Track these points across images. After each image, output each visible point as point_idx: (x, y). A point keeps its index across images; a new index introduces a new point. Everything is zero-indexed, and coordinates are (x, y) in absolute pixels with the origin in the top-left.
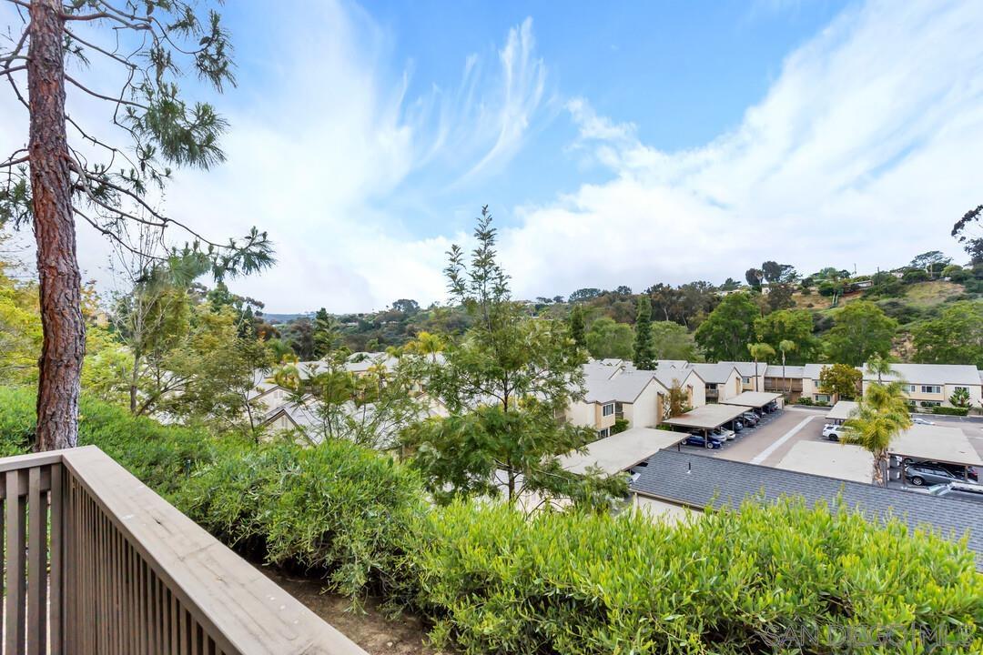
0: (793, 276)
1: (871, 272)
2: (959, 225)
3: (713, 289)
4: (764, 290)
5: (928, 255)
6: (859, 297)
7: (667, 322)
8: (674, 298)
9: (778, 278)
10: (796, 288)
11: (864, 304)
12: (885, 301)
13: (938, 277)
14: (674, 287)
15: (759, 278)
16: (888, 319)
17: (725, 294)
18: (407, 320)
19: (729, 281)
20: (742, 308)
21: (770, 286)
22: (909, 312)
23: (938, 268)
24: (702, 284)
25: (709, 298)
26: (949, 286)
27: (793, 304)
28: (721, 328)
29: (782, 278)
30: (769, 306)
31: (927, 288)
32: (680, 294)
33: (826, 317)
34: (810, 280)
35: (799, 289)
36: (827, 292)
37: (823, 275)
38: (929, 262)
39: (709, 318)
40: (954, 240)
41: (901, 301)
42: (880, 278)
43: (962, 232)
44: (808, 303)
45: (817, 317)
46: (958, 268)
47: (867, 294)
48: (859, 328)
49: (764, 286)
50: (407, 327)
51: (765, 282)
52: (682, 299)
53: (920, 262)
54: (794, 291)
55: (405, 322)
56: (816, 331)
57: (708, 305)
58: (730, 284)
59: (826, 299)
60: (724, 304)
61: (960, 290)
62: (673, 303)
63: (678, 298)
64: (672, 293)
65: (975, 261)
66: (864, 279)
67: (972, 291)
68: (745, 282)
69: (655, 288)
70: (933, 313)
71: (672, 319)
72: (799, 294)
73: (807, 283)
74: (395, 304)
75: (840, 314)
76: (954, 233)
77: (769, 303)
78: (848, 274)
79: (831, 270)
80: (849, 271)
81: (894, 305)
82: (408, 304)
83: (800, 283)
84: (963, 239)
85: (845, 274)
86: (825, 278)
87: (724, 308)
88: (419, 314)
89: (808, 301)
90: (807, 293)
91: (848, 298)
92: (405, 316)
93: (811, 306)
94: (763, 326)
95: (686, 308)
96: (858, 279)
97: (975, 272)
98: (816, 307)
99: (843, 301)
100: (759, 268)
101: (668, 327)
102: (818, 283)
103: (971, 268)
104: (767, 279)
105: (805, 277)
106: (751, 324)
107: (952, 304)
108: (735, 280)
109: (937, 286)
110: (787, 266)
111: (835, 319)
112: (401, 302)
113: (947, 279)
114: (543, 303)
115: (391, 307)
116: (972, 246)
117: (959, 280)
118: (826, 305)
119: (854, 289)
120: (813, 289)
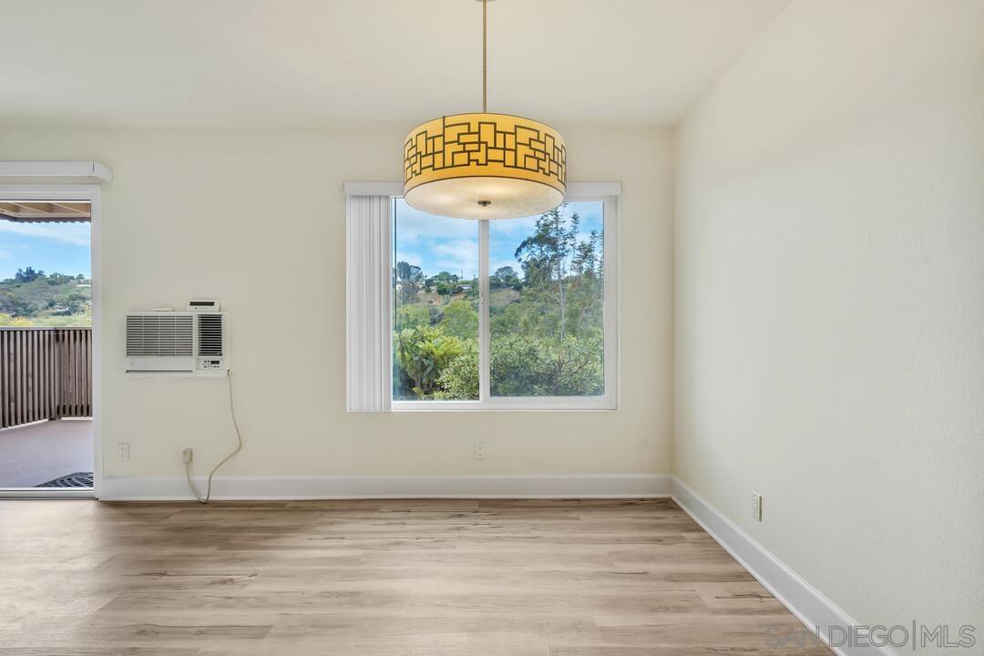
0: (420, 276)
1: (470, 278)
2: (519, 250)
5: (504, 269)
6: (462, 297)
9: (408, 277)
10: (421, 286)
11: (465, 302)
13: (507, 286)
21: (403, 284)
23: (509, 279)
26: (512, 292)
29: (412, 278)
31: (501, 293)
33: (441, 312)
34: (431, 280)
35: (424, 287)
36: (442, 292)
37: (439, 277)
38: (506, 273)
40: (516, 260)
42: (475, 283)
43: (521, 256)
44: (429, 300)
45: (435, 312)
46: (518, 280)
47: (467, 295)
48: (459, 321)
49: (399, 284)
53: (499, 274)
54: (419, 289)
56: (434, 322)
59: (441, 297)
61: (517, 295)
65: (527, 276)
66: (467, 283)
67: (524, 297)
70: (502, 311)
72: (423, 292)
73: (429, 283)
75: (450, 310)
76: (516, 255)
77: (401, 299)
78: (457, 278)
79: (446, 274)
80: (459, 275)
83: (424, 283)
84: (520, 259)
85: (455, 278)
86: (442, 280)
89: (429, 298)
90: (429, 291)
91: (457, 297)
93: (431, 302)
96: (463, 283)
97: (526, 284)
98: (435, 303)
99: (452, 299)
102: (437, 284)
103: (524, 281)
104: (400, 278)
105: (429, 277)
107: (512, 305)
109: (506, 292)
110: (416, 267)
111: (446, 314)
113: (512, 287)
116: (525, 265)
117: (518, 288)
118: (442, 302)
119: (460, 291)
120: (433, 288)
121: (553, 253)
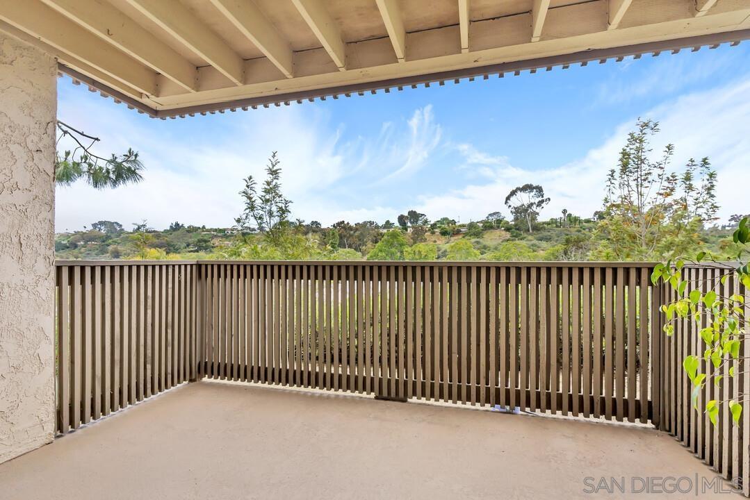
0: (426, 222)
1: (467, 222)
2: (508, 198)
3: (377, 227)
4: (409, 229)
5: (494, 214)
6: (460, 237)
7: (347, 250)
8: (352, 232)
9: (417, 222)
10: (427, 229)
11: (464, 241)
12: (473, 240)
13: (498, 227)
14: (352, 224)
15: (406, 221)
16: (475, 251)
17: (385, 231)
18: (110, 241)
19: (388, 222)
20: (398, 241)
21: (413, 227)
22: (485, 247)
23: (499, 221)
24: (371, 223)
25: (375, 234)
26: (504, 233)
27: (425, 240)
28: (384, 254)
29: (420, 223)
30: (412, 240)
31: (494, 233)
32: (356, 230)
33: (443, 249)
34: (435, 224)
35: (429, 230)
36: (444, 233)
37: (441, 222)
38: (494, 218)
39: (376, 247)
40: (506, 207)
41: (481, 240)
42: (472, 225)
43: (510, 203)
44: (434, 239)
45: (439, 249)
46: (507, 223)
47: (466, 234)
49: (410, 227)
50: (110, 248)
51: (409, 224)
52: (357, 233)
53: (490, 218)
54: (426, 231)
55: (106, 243)
57: (374, 239)
58: (388, 225)
59: (443, 238)
60: (385, 237)
61: (508, 235)
62: (351, 236)
63: (354, 232)
64: (351, 228)
65: (516, 219)
66: (463, 226)
67: (514, 236)
68: (397, 224)
69: (339, 224)
71: (350, 246)
72: (429, 233)
73: (434, 226)
74: (95, 225)
75: (452, 247)
76: (506, 203)
77: (412, 238)
78: (456, 222)
79: (446, 219)
80: (456, 220)
81: (478, 243)
82: (111, 226)
83: (429, 226)
84: (510, 206)
85: (454, 222)
86: (443, 224)
87: (385, 240)
88: (122, 236)
89: (434, 238)
90: (433, 233)
91: (456, 238)
92: (108, 237)
93: (435, 242)
94: (409, 254)
95: (360, 240)
96: (460, 226)
97: (516, 225)
98: (438, 242)
99: (452, 239)
100: (406, 214)
101: (349, 252)
102: (439, 227)
103: (513, 223)
104: (411, 223)
105: (432, 223)
106: (402, 252)
107: (505, 243)
108: (391, 222)
109: (497, 232)
110: (422, 215)
111: (448, 250)
112: (101, 223)
113: (503, 228)
114: (248, 231)
115: (90, 228)
116: (514, 210)
117: (508, 229)
118: (444, 241)
119: (457, 232)
120: (436, 230)
121: (540, 199)
